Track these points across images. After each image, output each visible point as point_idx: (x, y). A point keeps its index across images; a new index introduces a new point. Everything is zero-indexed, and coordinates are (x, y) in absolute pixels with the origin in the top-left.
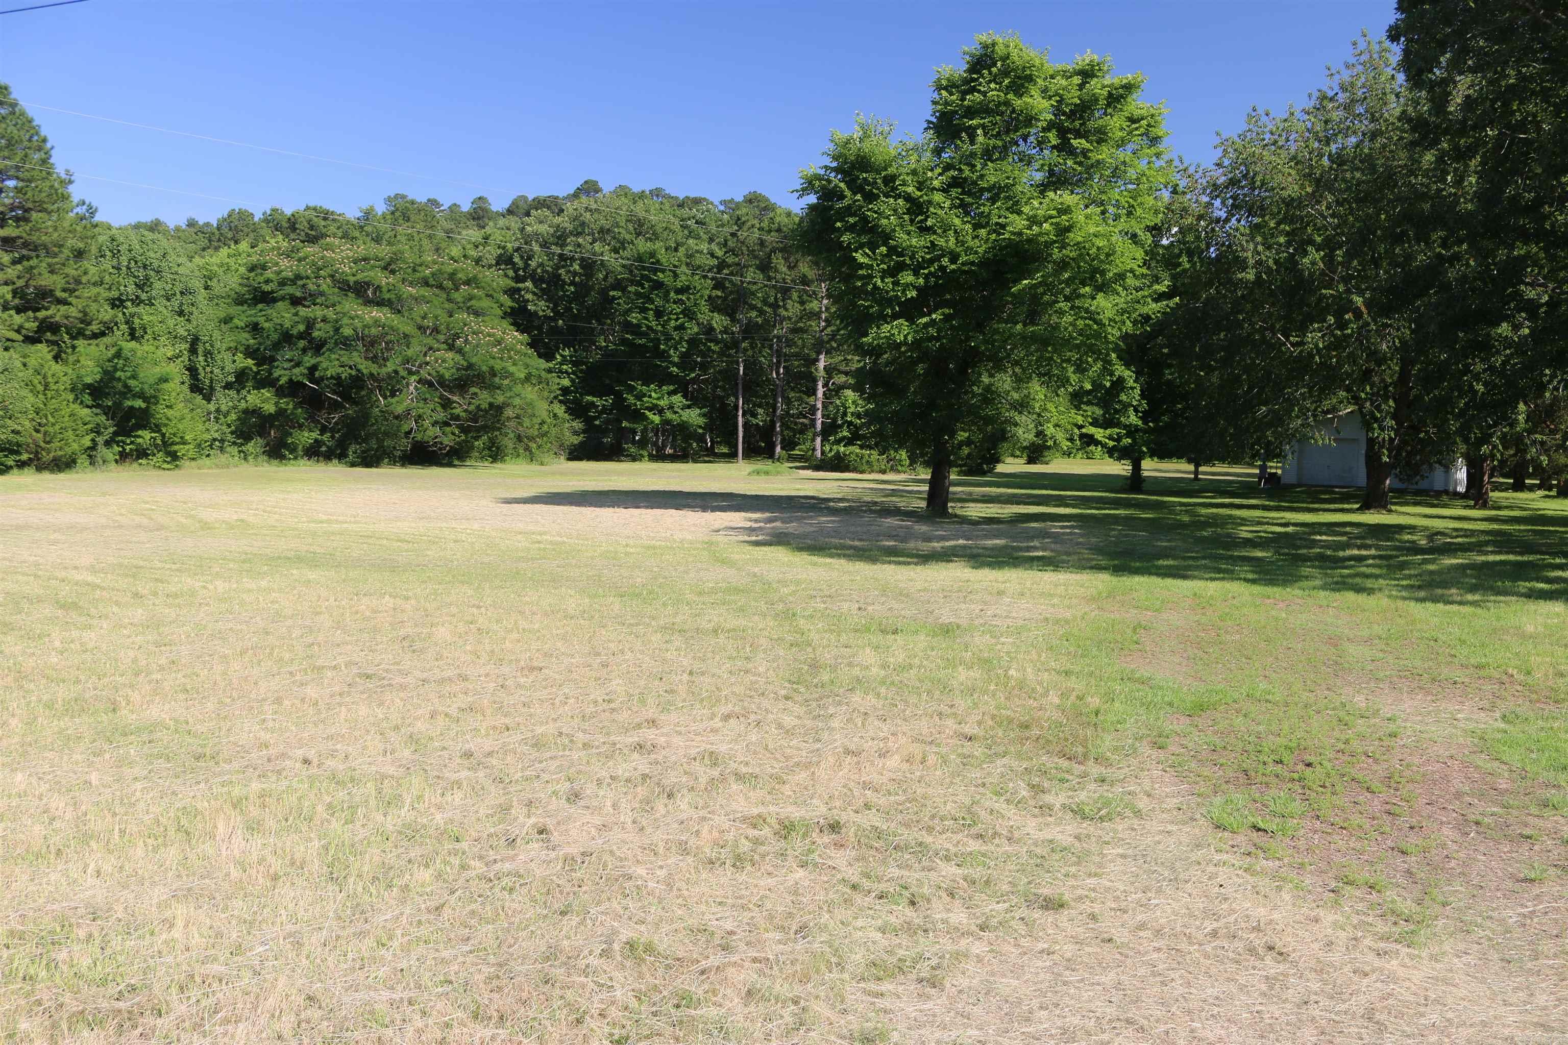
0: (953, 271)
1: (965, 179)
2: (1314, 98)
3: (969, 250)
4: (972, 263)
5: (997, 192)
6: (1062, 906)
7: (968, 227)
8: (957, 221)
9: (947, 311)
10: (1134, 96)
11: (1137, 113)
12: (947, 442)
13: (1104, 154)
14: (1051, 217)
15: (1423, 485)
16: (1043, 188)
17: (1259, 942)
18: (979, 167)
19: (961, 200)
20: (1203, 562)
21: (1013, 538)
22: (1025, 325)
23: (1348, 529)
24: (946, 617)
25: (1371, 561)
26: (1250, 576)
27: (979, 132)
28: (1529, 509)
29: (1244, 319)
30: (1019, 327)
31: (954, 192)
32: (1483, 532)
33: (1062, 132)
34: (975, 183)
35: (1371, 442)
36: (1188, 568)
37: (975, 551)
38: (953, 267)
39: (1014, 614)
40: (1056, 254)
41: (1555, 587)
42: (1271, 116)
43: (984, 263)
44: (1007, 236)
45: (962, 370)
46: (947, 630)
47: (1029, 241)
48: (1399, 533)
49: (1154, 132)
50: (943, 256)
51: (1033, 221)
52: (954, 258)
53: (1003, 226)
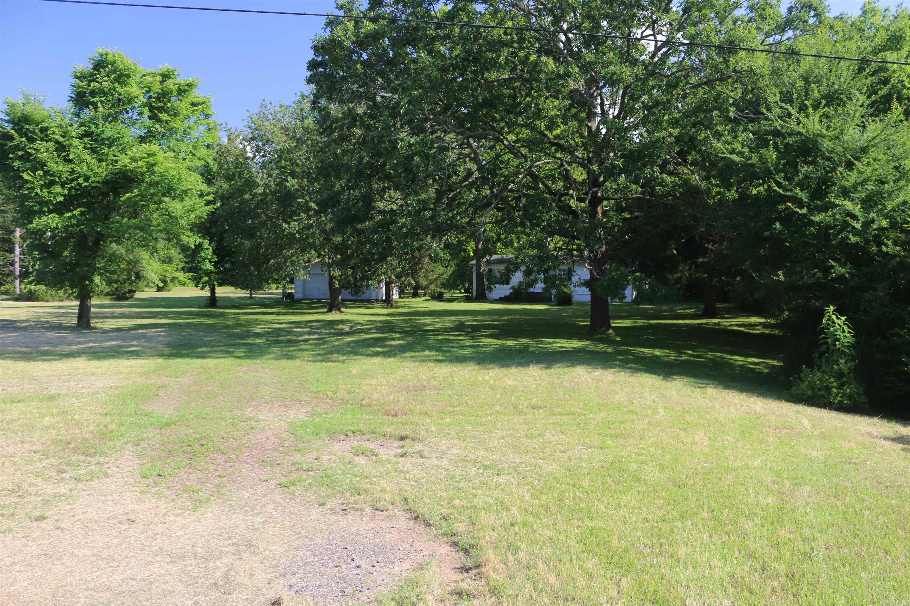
0: (86, 186)
1: (93, 132)
2: (298, 96)
3: (96, 174)
4: (98, 182)
5: (112, 142)
7: (94, 160)
8: (88, 158)
9: (83, 209)
10: (194, 90)
11: (195, 100)
12: (88, 285)
13: (176, 123)
14: (144, 158)
15: (362, 297)
16: (142, 140)
18: (101, 126)
19: (91, 145)
20: (222, 348)
22: (129, 219)
23: (314, 324)
24: (54, 391)
25: (311, 342)
26: (241, 354)
27: (99, 105)
28: (413, 308)
29: (261, 213)
30: (125, 220)
31: (86, 140)
32: (380, 322)
33: (151, 108)
34: (98, 135)
35: (331, 278)
36: (210, 352)
37: (96, 350)
38: (86, 184)
39: (94, 386)
40: (148, 179)
42: (273, 104)
43: (105, 182)
44: (118, 167)
45: (96, 243)
46: (51, 398)
47: (132, 171)
48: (337, 325)
49: (207, 111)
50: (79, 177)
51: (133, 159)
52: (87, 179)
53: (116, 162)
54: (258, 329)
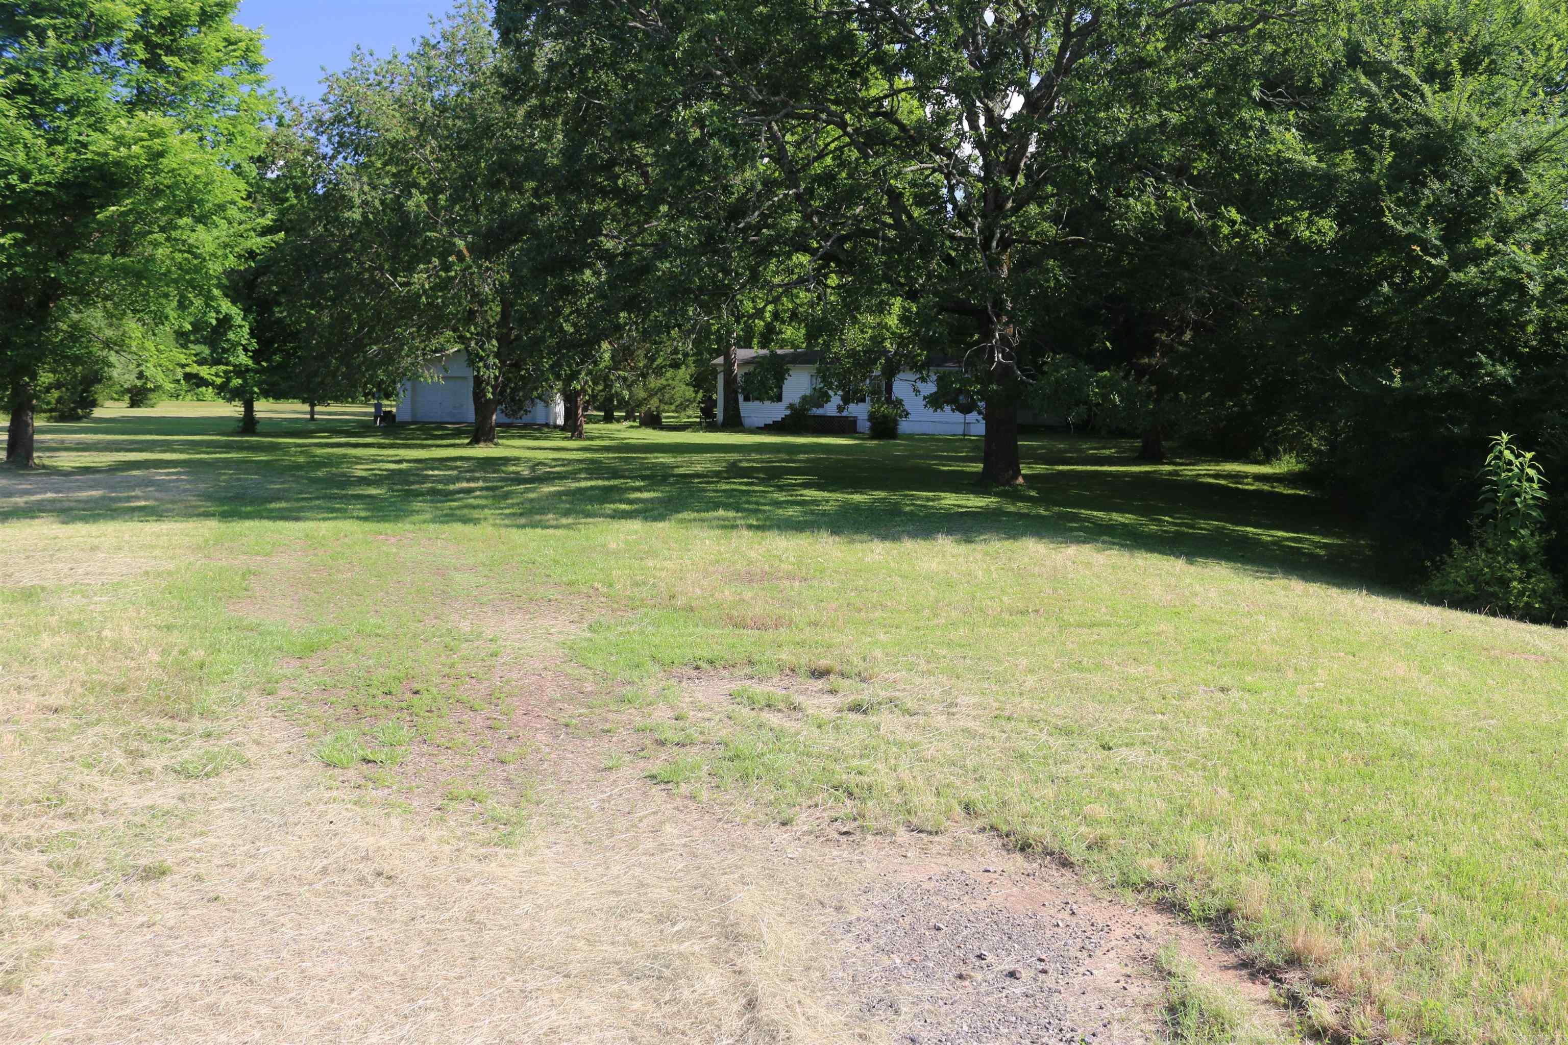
0: (25, 191)
1: (35, 87)
2: (418, 44)
3: (42, 169)
4: (48, 184)
5: (74, 106)
6: (164, 873)
7: (41, 141)
8: (26, 134)
9: (19, 235)
10: (231, 15)
11: (234, 36)
12: (27, 384)
13: (199, 75)
14: (142, 140)
15: (526, 419)
16: (131, 106)
17: (366, 869)
18: (51, 74)
19: (30, 109)
20: (317, 502)
21: (112, 488)
22: (114, 256)
23: (459, 463)
24: (28, 580)
25: (478, 493)
26: (363, 514)
27: (50, 33)
28: (616, 439)
29: (352, 258)
30: (107, 257)
31: (22, 100)
32: (578, 461)
33: (150, 46)
34: (46, 92)
35: (478, 380)
36: (301, 509)
37: (66, 505)
38: (24, 186)
39: (110, 570)
40: (149, 181)
41: (635, 506)
42: (375, 57)
43: (62, 185)
44: (89, 156)
45: (42, 305)
46: (28, 595)
47: (117, 164)
48: (505, 465)
49: (253, 58)
50: (11, 173)
51: (120, 141)
52: (25, 176)
53: (85, 145)
54: (359, 471)
